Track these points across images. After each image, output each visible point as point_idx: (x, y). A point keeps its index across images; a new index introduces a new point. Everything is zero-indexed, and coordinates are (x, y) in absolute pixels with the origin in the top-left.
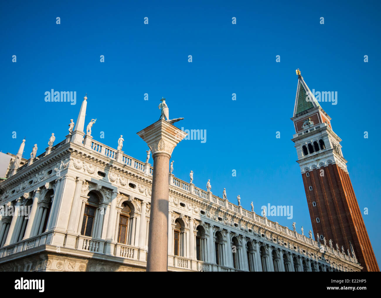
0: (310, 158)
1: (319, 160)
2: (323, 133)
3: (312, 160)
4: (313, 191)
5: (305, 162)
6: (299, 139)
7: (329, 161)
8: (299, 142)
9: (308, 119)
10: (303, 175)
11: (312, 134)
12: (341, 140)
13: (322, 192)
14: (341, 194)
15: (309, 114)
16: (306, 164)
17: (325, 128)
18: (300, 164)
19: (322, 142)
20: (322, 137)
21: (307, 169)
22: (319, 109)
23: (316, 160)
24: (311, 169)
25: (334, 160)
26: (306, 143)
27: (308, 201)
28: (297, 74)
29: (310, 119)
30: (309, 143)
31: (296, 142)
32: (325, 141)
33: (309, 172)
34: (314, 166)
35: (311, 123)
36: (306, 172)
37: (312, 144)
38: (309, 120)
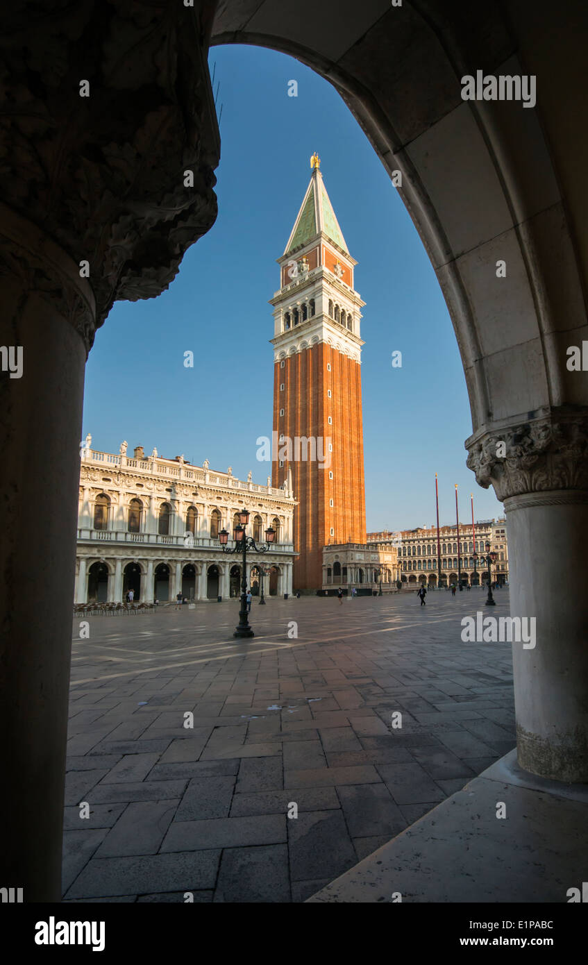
0: (289, 335)
1: (302, 336)
2: (317, 285)
3: (293, 338)
4: (284, 392)
5: (283, 343)
6: (281, 300)
7: (315, 339)
8: (281, 305)
9: (302, 259)
10: (276, 365)
11: (301, 289)
12: (363, 304)
13: (295, 393)
14: (319, 395)
15: (305, 250)
16: (283, 345)
17: (321, 277)
18: (276, 346)
19: (312, 303)
20: (314, 294)
21: (283, 355)
22: (322, 239)
23: (298, 338)
24: (288, 353)
25: (322, 336)
26: (290, 308)
27: (275, 409)
28: (312, 167)
29: (304, 260)
30: (295, 306)
31: (277, 307)
32: (316, 301)
33: (286, 360)
34: (293, 349)
35: (305, 269)
36: (282, 360)
37: (299, 309)
38: (303, 262)
